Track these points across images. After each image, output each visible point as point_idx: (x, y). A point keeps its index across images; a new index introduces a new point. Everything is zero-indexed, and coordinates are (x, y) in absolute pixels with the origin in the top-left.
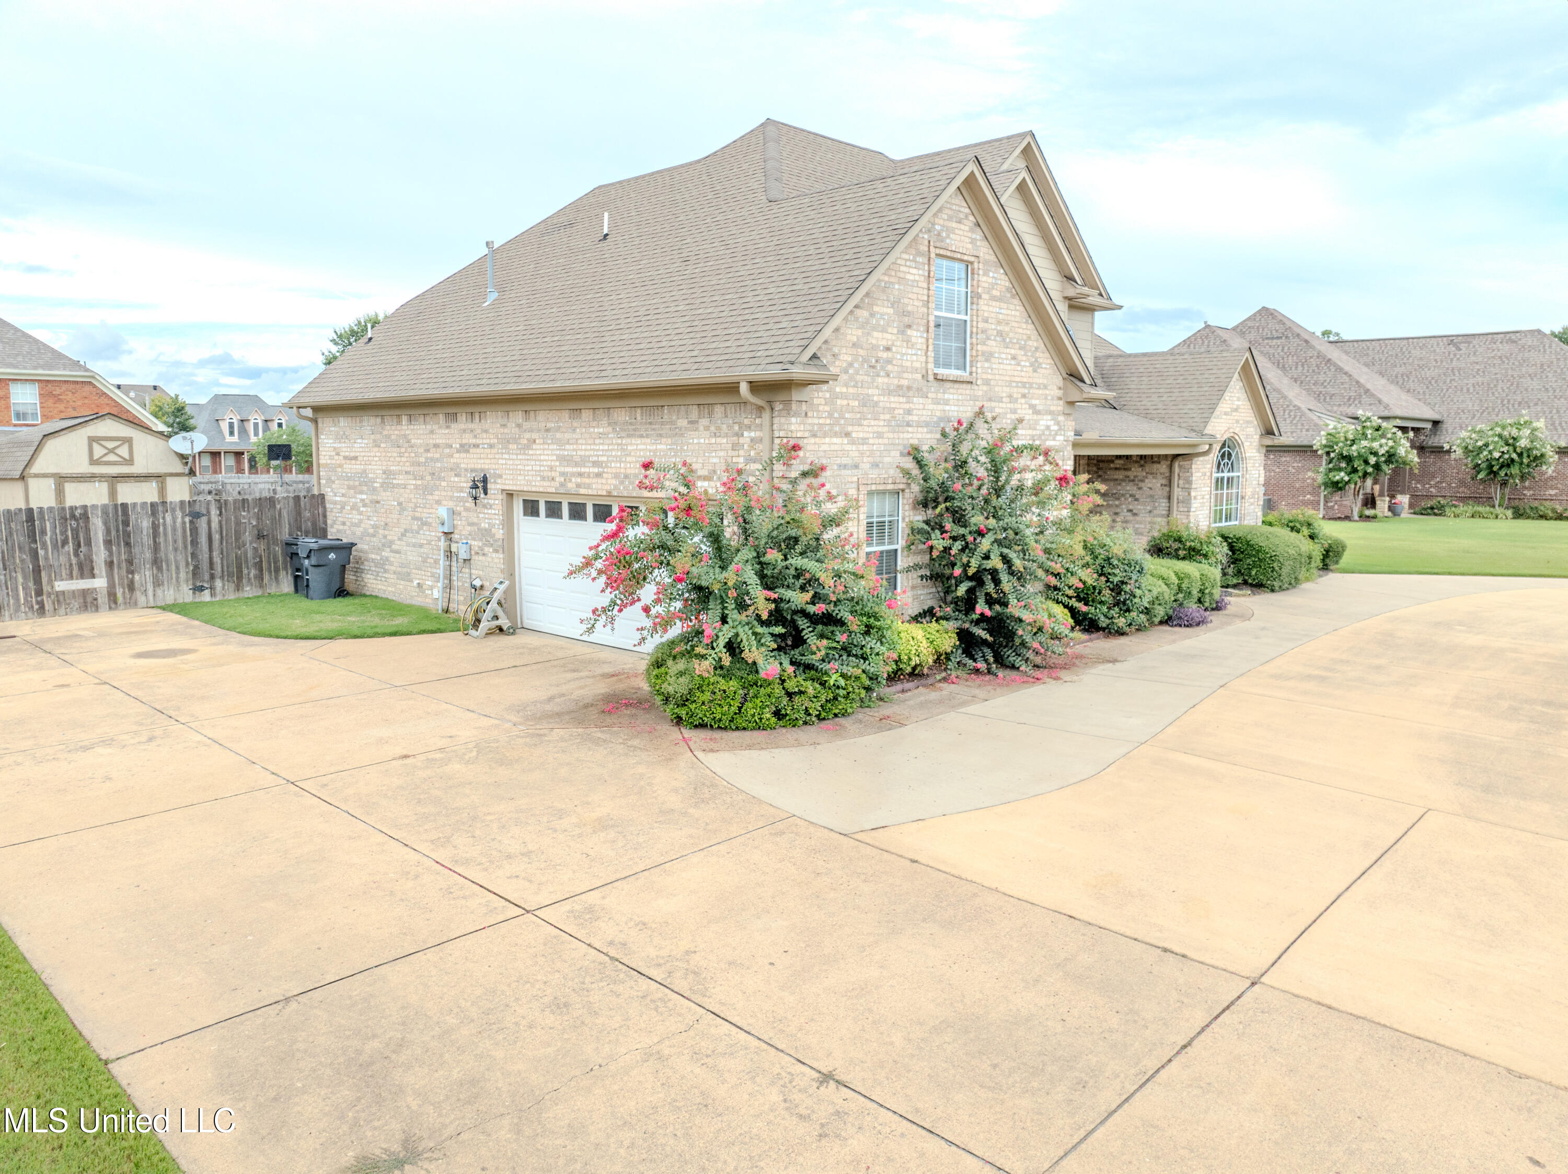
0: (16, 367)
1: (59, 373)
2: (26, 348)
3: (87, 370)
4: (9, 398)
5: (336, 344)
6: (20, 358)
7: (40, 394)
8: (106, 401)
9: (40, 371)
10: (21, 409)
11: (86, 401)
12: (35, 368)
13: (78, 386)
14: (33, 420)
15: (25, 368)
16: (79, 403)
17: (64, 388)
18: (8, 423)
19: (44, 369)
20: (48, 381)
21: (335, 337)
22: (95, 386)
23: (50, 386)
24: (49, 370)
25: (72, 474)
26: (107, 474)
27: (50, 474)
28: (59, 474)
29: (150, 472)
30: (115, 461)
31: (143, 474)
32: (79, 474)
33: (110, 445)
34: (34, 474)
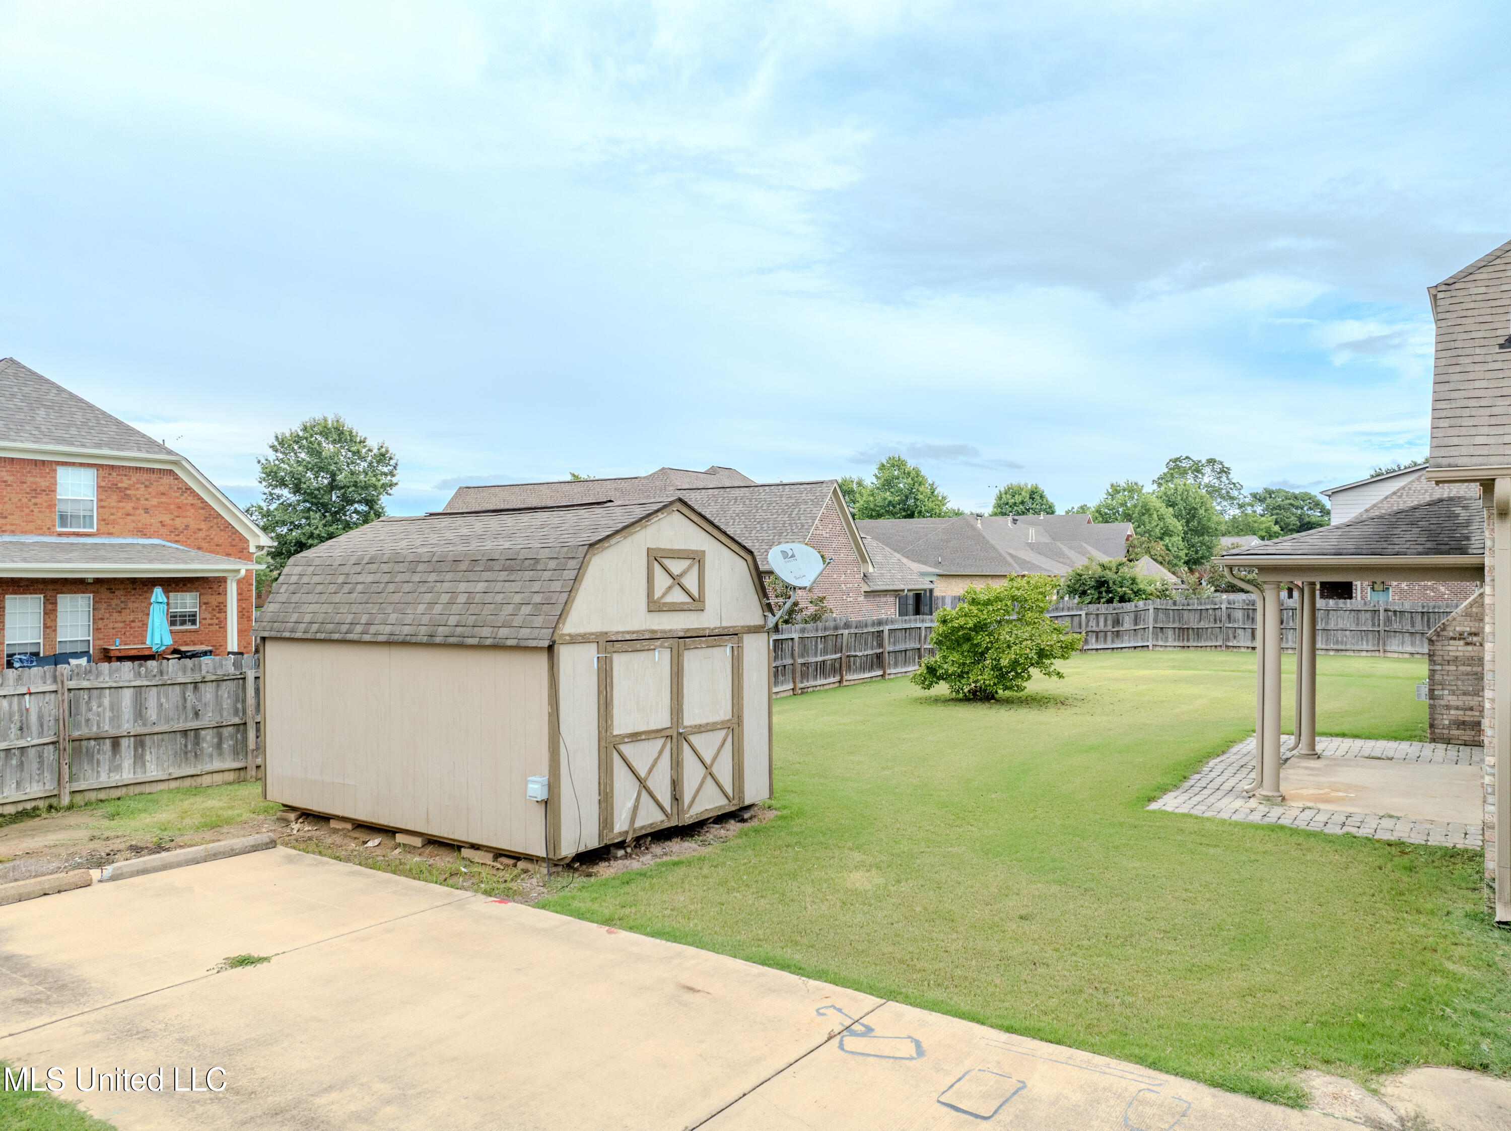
0: (72, 444)
1: (131, 455)
2: (79, 417)
3: (170, 452)
4: (55, 491)
5: (276, 451)
6: (73, 431)
7: (99, 487)
8: (191, 500)
9: (103, 451)
10: (69, 509)
11: (164, 499)
12: (99, 446)
13: (153, 477)
14: (84, 527)
15: (83, 446)
16: (154, 502)
17: (134, 479)
18: (50, 531)
19: (111, 449)
20: (113, 467)
21: (276, 443)
22: (177, 477)
23: (114, 474)
24: (118, 449)
25: (623, 632)
26: (670, 631)
27: (592, 634)
28: (606, 633)
29: (724, 624)
30: (682, 603)
31: (716, 628)
32: (634, 632)
33: (677, 567)
34: (569, 635)
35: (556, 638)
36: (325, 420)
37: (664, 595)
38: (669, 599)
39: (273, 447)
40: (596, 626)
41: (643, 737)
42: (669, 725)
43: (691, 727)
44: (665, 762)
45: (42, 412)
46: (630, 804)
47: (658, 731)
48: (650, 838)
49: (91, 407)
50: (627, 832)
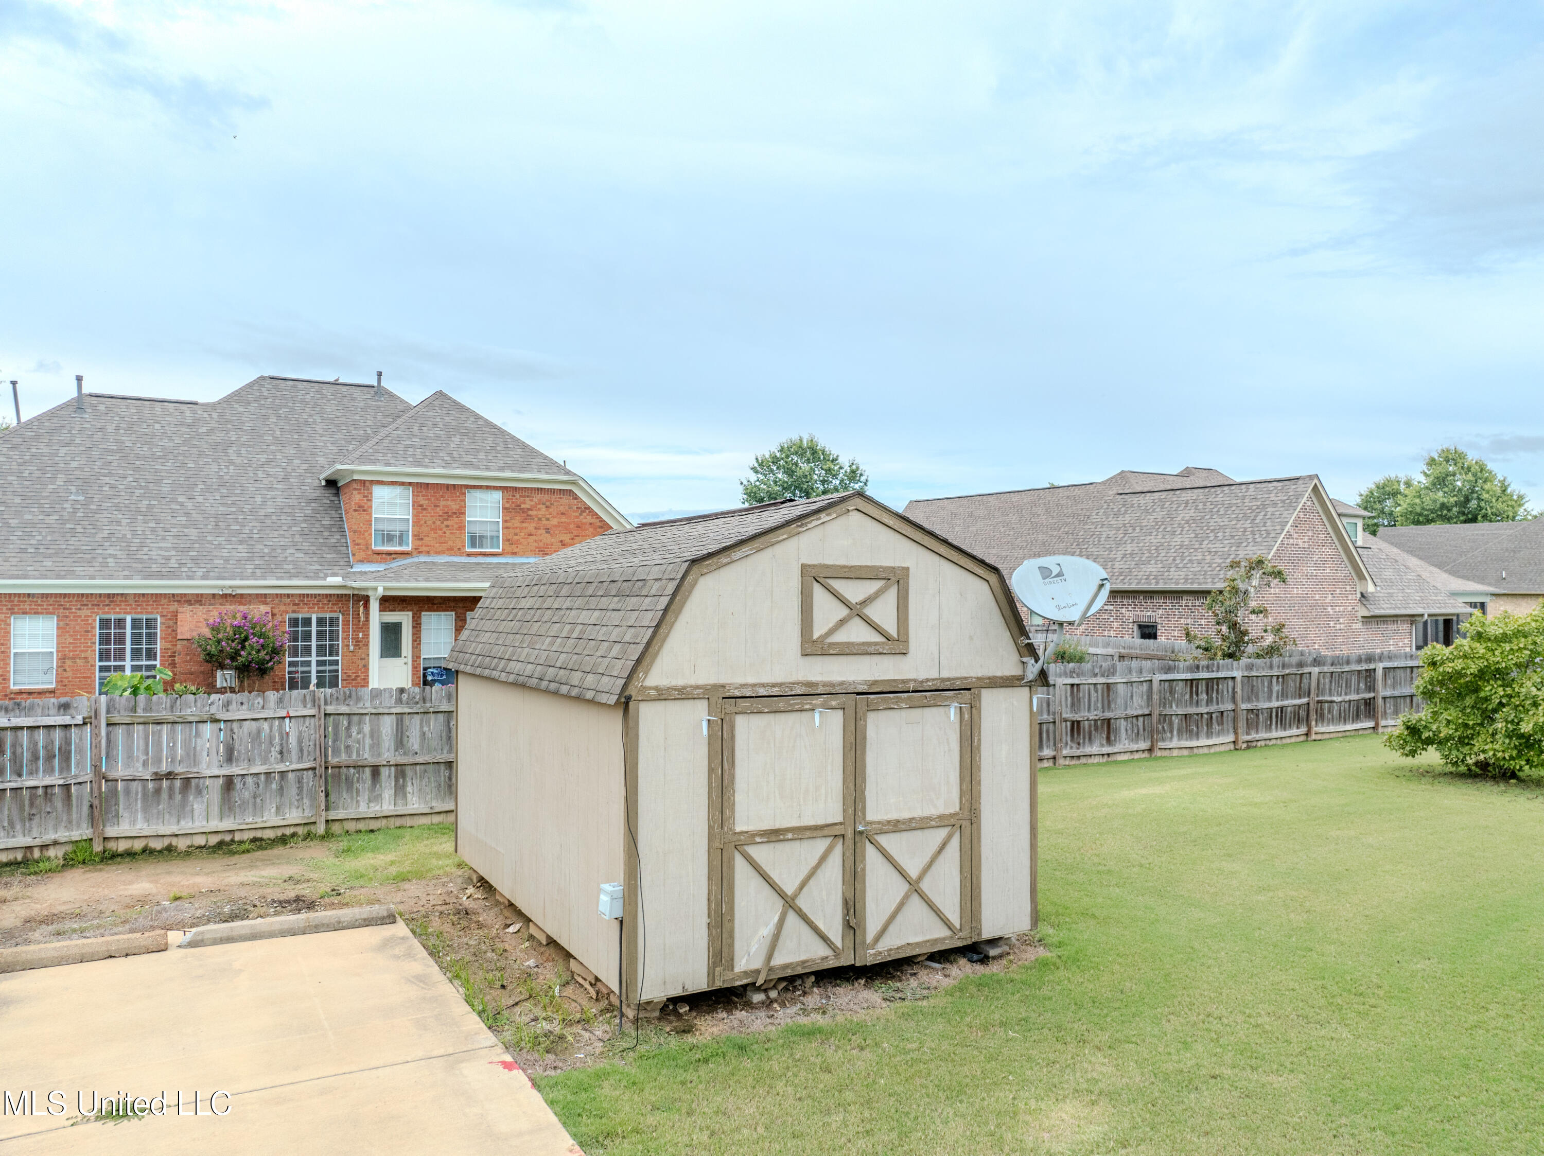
0: (477, 468)
1: (533, 476)
2: (490, 442)
3: (568, 473)
4: (464, 513)
5: (757, 472)
6: (482, 456)
7: (504, 508)
8: (589, 519)
9: (508, 474)
10: (477, 530)
11: (564, 519)
12: (501, 469)
13: (554, 497)
14: (492, 547)
15: (488, 469)
16: (555, 522)
17: (535, 500)
18: (460, 552)
19: (513, 471)
20: (516, 489)
21: (756, 465)
22: (576, 497)
23: (518, 496)
24: (520, 472)
25: (754, 685)
26: (842, 684)
27: (698, 687)
28: (723, 686)
29: (945, 674)
30: (864, 644)
31: (928, 680)
32: (774, 686)
33: (855, 591)
34: (656, 688)
35: (632, 691)
36: (801, 440)
37: (831, 632)
38: (840, 637)
39: (754, 469)
40: (705, 676)
41: (790, 836)
42: (840, 819)
43: (879, 823)
44: (833, 871)
45: (457, 439)
46: (767, 931)
47: (816, 828)
48: (813, 978)
49: (502, 432)
50: (758, 972)
